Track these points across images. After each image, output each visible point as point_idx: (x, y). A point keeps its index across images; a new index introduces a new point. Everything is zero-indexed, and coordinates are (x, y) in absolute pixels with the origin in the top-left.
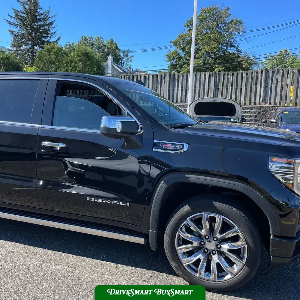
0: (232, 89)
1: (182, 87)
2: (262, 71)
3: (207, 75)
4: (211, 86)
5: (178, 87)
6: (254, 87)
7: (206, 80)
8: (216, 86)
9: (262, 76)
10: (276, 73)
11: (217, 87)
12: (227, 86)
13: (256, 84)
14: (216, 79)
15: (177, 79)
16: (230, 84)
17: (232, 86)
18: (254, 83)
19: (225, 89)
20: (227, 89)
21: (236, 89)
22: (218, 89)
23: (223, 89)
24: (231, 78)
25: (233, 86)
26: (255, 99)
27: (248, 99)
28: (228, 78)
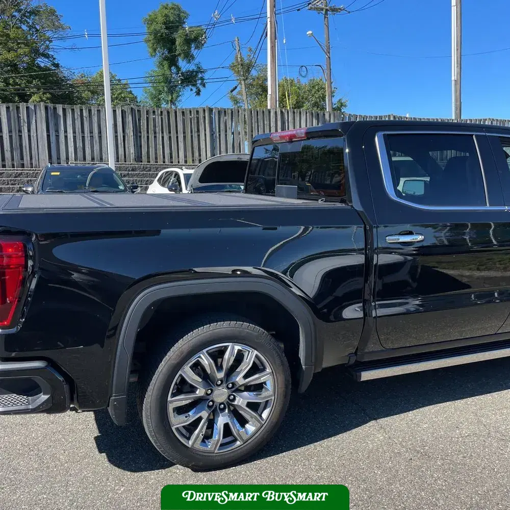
0: (163, 137)
1: (74, 132)
2: (204, 111)
3: (117, 111)
4: (127, 131)
5: (66, 131)
6: (195, 135)
7: (118, 120)
8: (136, 130)
9: (205, 117)
10: (223, 114)
11: (139, 134)
12: (155, 133)
13: (198, 131)
14: (134, 119)
15: (62, 115)
16: (158, 129)
17: (162, 133)
18: (195, 129)
19: (151, 136)
20: (155, 137)
21: (170, 138)
22: (140, 137)
23: (148, 137)
24: (159, 118)
25: (165, 133)
26: (200, 155)
27: (189, 154)
28: (154, 119)
